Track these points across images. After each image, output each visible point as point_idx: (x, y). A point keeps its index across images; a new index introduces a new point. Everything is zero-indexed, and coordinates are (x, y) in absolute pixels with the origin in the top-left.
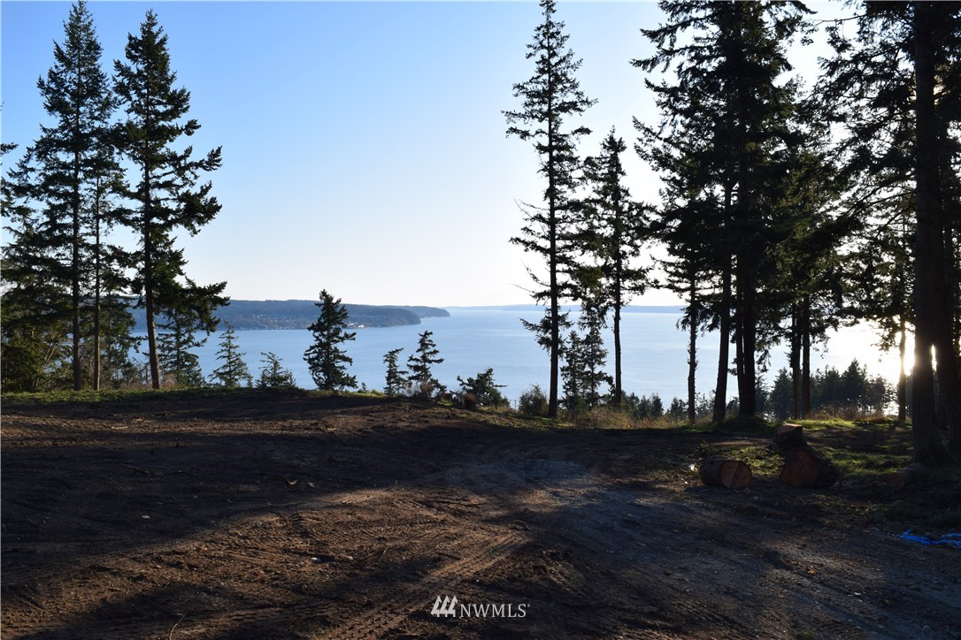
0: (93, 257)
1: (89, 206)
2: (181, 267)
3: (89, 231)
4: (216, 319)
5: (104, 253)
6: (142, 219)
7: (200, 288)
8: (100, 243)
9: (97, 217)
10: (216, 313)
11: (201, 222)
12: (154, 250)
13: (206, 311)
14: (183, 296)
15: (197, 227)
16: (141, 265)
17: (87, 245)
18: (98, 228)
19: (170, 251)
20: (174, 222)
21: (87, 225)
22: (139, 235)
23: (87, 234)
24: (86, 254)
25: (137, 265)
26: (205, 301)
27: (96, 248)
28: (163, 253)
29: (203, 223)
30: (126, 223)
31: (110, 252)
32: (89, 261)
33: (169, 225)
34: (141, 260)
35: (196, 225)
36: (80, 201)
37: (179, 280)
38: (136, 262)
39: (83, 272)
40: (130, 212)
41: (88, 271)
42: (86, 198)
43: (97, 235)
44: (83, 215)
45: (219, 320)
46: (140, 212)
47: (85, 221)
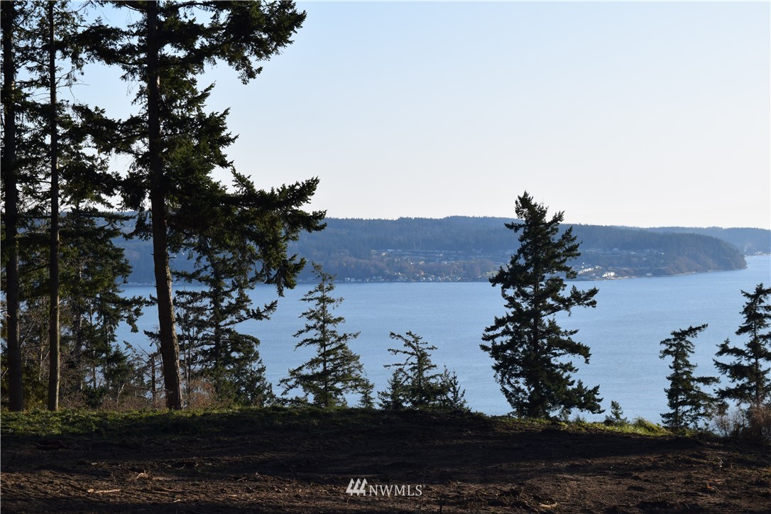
0: (44, 132)
1: (34, 24)
2: (224, 150)
3: (36, 76)
4: (297, 261)
5: (67, 123)
6: (141, 49)
7: (262, 193)
8: (58, 100)
9: (51, 47)
10: (297, 247)
11: (263, 50)
12: (167, 114)
13: (275, 242)
14: (228, 211)
15: (255, 62)
16: (141, 146)
17: (33, 106)
18: (52, 69)
19: (201, 116)
20: (207, 52)
21: (31, 64)
22: (137, 84)
23: (30, 84)
24: (29, 125)
25: (134, 147)
26: (273, 221)
27: (50, 112)
28: (185, 120)
29: (268, 53)
30: (110, 57)
31: (78, 120)
32: (36, 140)
33: (196, 59)
34: (142, 136)
35: (253, 59)
36: (16, 14)
37: (220, 176)
38: (131, 140)
39: (25, 162)
40: (115, 33)
41: (34, 162)
42: (28, 7)
43: (51, 84)
44: (22, 44)
45: (303, 263)
46: (138, 33)
47: (27, 55)
